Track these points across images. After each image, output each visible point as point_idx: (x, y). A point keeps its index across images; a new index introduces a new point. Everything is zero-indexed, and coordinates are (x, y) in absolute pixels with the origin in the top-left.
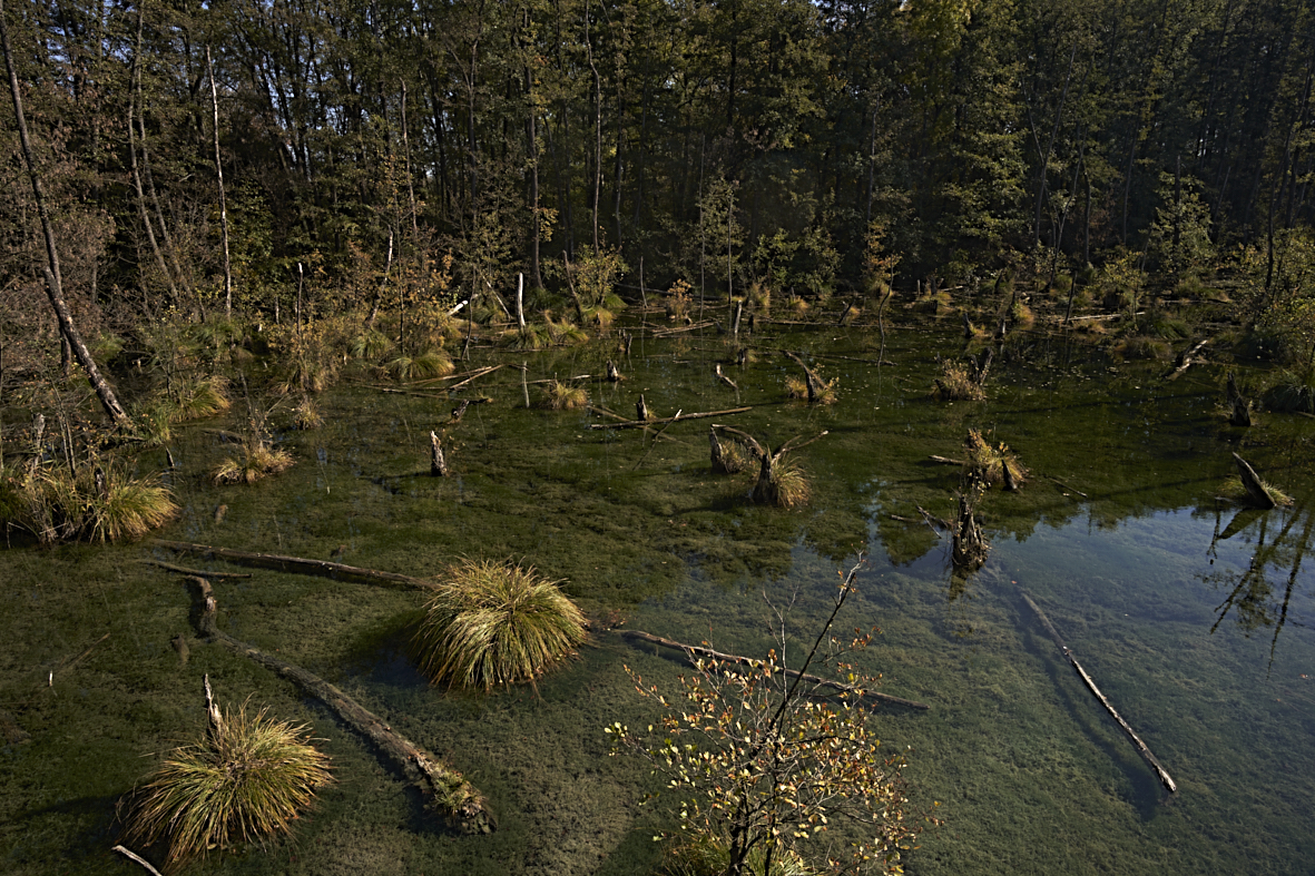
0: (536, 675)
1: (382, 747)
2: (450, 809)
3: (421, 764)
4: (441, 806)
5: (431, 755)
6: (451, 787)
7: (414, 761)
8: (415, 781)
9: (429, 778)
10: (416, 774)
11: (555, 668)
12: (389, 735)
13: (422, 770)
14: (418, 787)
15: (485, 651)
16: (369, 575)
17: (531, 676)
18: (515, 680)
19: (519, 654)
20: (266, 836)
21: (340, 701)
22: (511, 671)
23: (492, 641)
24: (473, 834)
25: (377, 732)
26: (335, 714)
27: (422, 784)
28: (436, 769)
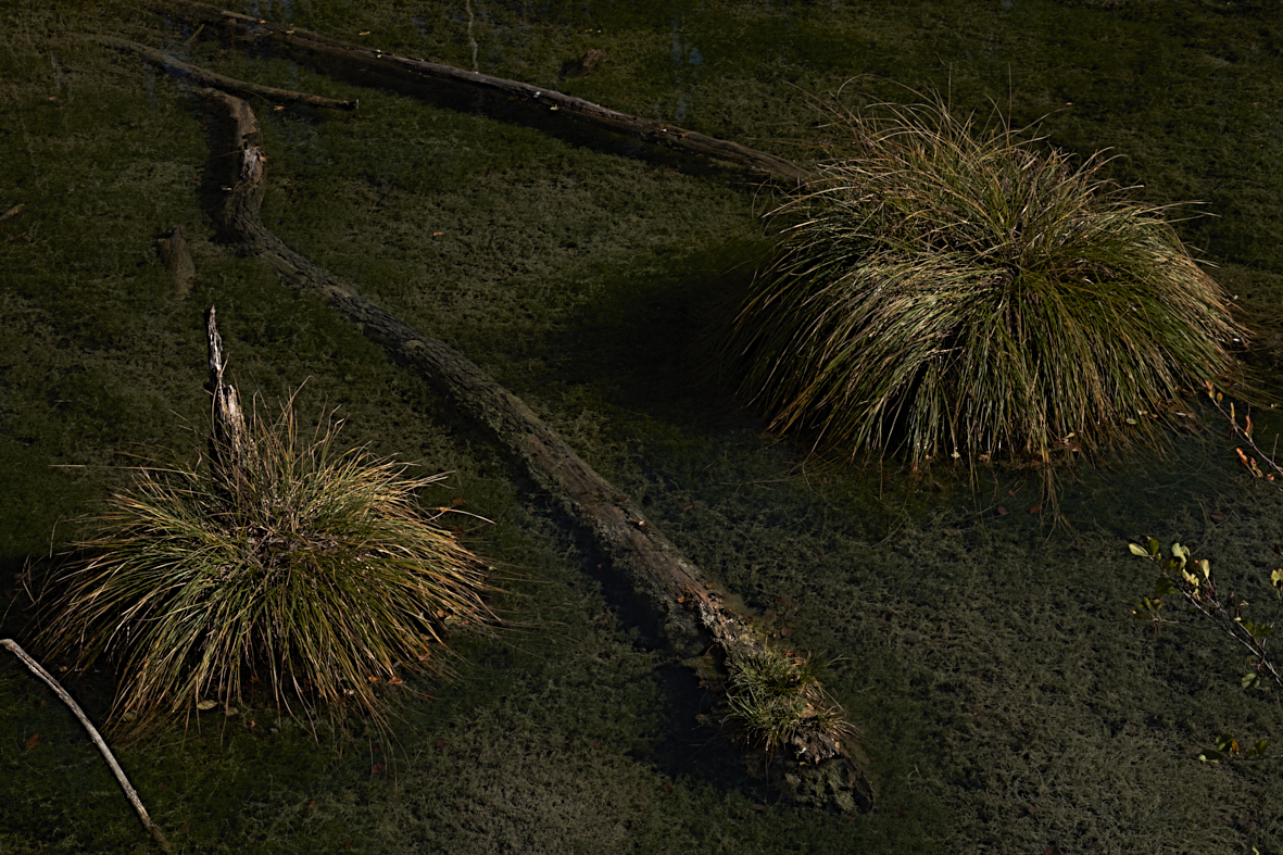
0: (1057, 454)
1: (618, 563)
2: (759, 735)
3: (708, 620)
4: (740, 723)
5: (736, 602)
6: (771, 683)
7: (691, 608)
8: (685, 655)
9: (720, 654)
10: (693, 641)
11: (1118, 444)
12: (640, 538)
13: (707, 633)
14: (692, 670)
15: (924, 367)
16: (652, 138)
17: (1044, 454)
18: (996, 456)
19: (1018, 390)
20: (323, 706)
21: (532, 438)
22: (988, 430)
23: (947, 343)
24: (810, 804)
25: (613, 526)
26: (518, 469)
27: (702, 666)
28: (743, 637)
